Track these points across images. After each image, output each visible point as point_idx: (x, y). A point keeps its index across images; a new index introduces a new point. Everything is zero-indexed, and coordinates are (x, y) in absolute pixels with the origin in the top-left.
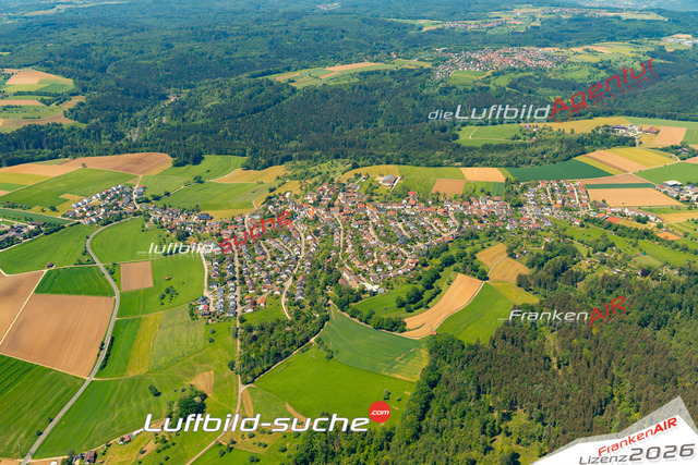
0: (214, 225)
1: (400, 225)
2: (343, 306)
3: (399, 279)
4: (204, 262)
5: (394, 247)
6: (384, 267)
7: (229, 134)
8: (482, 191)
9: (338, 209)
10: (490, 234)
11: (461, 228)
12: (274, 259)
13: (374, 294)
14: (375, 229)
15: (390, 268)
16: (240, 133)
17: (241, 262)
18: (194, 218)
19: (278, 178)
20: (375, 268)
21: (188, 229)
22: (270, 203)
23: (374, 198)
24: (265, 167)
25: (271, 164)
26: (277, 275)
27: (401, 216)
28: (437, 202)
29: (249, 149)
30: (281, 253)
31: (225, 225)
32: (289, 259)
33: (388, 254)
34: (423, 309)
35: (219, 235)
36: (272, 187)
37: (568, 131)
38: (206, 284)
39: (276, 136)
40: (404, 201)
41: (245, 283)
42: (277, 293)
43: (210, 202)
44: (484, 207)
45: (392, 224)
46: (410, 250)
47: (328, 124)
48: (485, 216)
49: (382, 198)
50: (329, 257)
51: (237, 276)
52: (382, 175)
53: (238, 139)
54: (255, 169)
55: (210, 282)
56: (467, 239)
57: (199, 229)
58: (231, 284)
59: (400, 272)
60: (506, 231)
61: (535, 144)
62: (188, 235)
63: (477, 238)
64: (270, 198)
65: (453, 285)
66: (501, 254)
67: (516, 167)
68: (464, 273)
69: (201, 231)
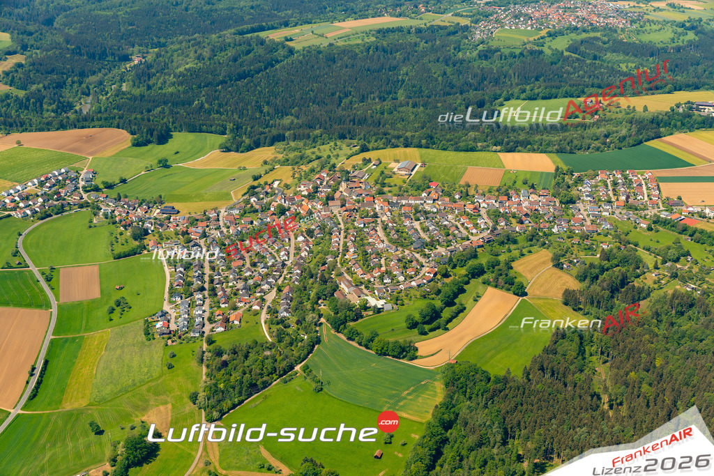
0: (180, 221)
1: (417, 225)
2: (338, 325)
3: (412, 292)
4: (166, 268)
5: (407, 252)
6: (393, 278)
7: (206, 106)
8: (525, 183)
9: (339, 203)
10: (532, 238)
11: (494, 229)
12: (254, 265)
13: (379, 311)
14: (385, 228)
15: (401, 278)
16: (220, 105)
17: (213, 269)
18: (156, 212)
19: (265, 163)
20: (381, 278)
21: (147, 225)
22: (254, 194)
23: (386, 189)
24: (250, 148)
25: (257, 145)
26: (257, 286)
27: (419, 213)
28: (466, 195)
29: (230, 126)
30: (264, 257)
31: (193, 222)
32: (273, 265)
33: (399, 260)
34: (440, 331)
35: (186, 233)
36: (257, 174)
37: (640, 109)
38: (166, 296)
39: (266, 109)
40: (424, 194)
41: (216, 295)
42: (256, 307)
43: (177, 192)
44: (525, 204)
45: (407, 223)
46: (427, 256)
47: (333, 94)
48: (527, 215)
49: (395, 190)
50: (324, 264)
51: (206, 286)
52: (397, 161)
53: (218, 112)
54: (237, 151)
55: (172, 292)
56: (502, 243)
57: (161, 225)
58: (198, 296)
59: (413, 284)
60: (553, 234)
61: (597, 124)
62: (146, 232)
63: (515, 242)
64: (254, 187)
65: (481, 301)
66: (544, 263)
67: (570, 153)
68: (496, 287)
69: (163, 228)
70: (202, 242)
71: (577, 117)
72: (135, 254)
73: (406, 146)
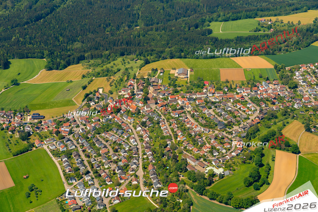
0: (48, 125)
1: (211, 111)
3: (235, 160)
4: (54, 159)
5: (217, 132)
6: (218, 151)
7: (21, 39)
8: (261, 77)
9: (154, 101)
10: (285, 114)
11: (261, 111)
12: (116, 151)
13: (222, 176)
14: (193, 116)
15: (224, 151)
17: (88, 156)
18: (28, 119)
19: (84, 76)
20: (211, 152)
21: (27, 129)
22: (91, 100)
23: (179, 89)
26: (127, 166)
27: (208, 104)
28: (231, 89)
29: (46, 52)
30: (120, 144)
31: (59, 123)
32: (130, 150)
33: (216, 138)
34: (265, 186)
35: (58, 133)
36: (84, 85)
38: (64, 179)
40: (205, 91)
41: (100, 176)
42: (135, 183)
43: (35, 102)
44: (270, 91)
45: (206, 111)
46: (231, 133)
48: (275, 98)
49: (184, 88)
50: (166, 147)
51: (89, 169)
52: (175, 69)
55: (68, 178)
56: (269, 119)
57: (38, 128)
58: (87, 178)
59: (234, 154)
60: (295, 109)
62: (29, 135)
63: (276, 117)
64: (87, 95)
65: (277, 159)
66: (299, 129)
67: (273, 54)
68: (280, 149)
69: (40, 130)
70: (71, 137)
71: (260, 30)
72: (28, 150)
73: (172, 58)
